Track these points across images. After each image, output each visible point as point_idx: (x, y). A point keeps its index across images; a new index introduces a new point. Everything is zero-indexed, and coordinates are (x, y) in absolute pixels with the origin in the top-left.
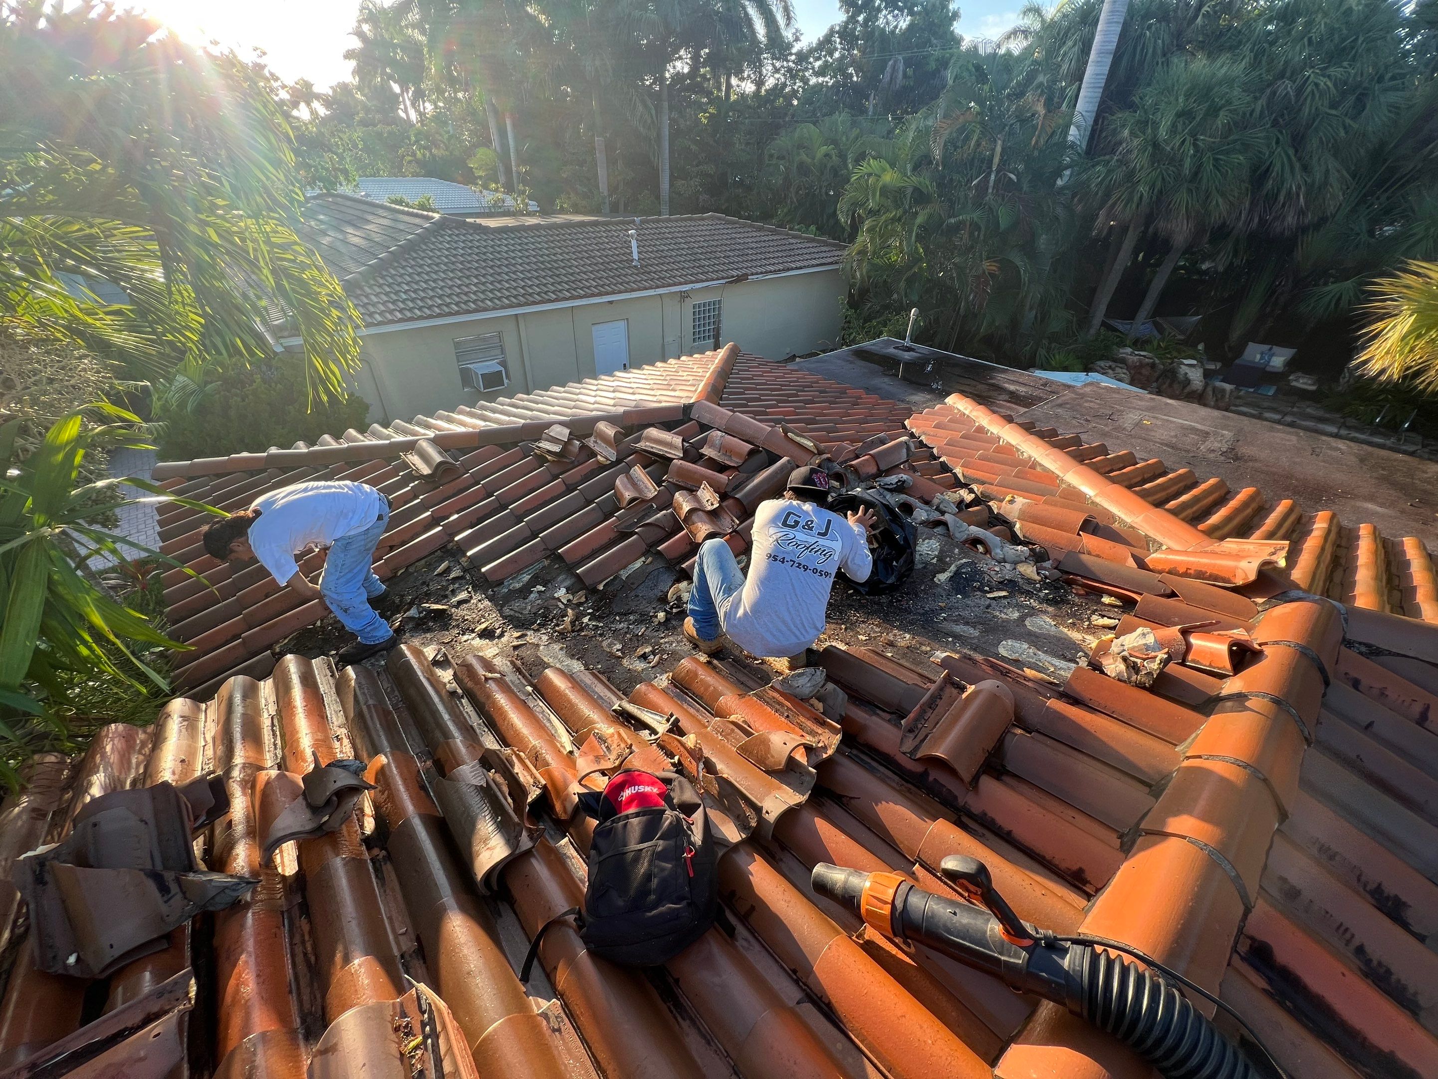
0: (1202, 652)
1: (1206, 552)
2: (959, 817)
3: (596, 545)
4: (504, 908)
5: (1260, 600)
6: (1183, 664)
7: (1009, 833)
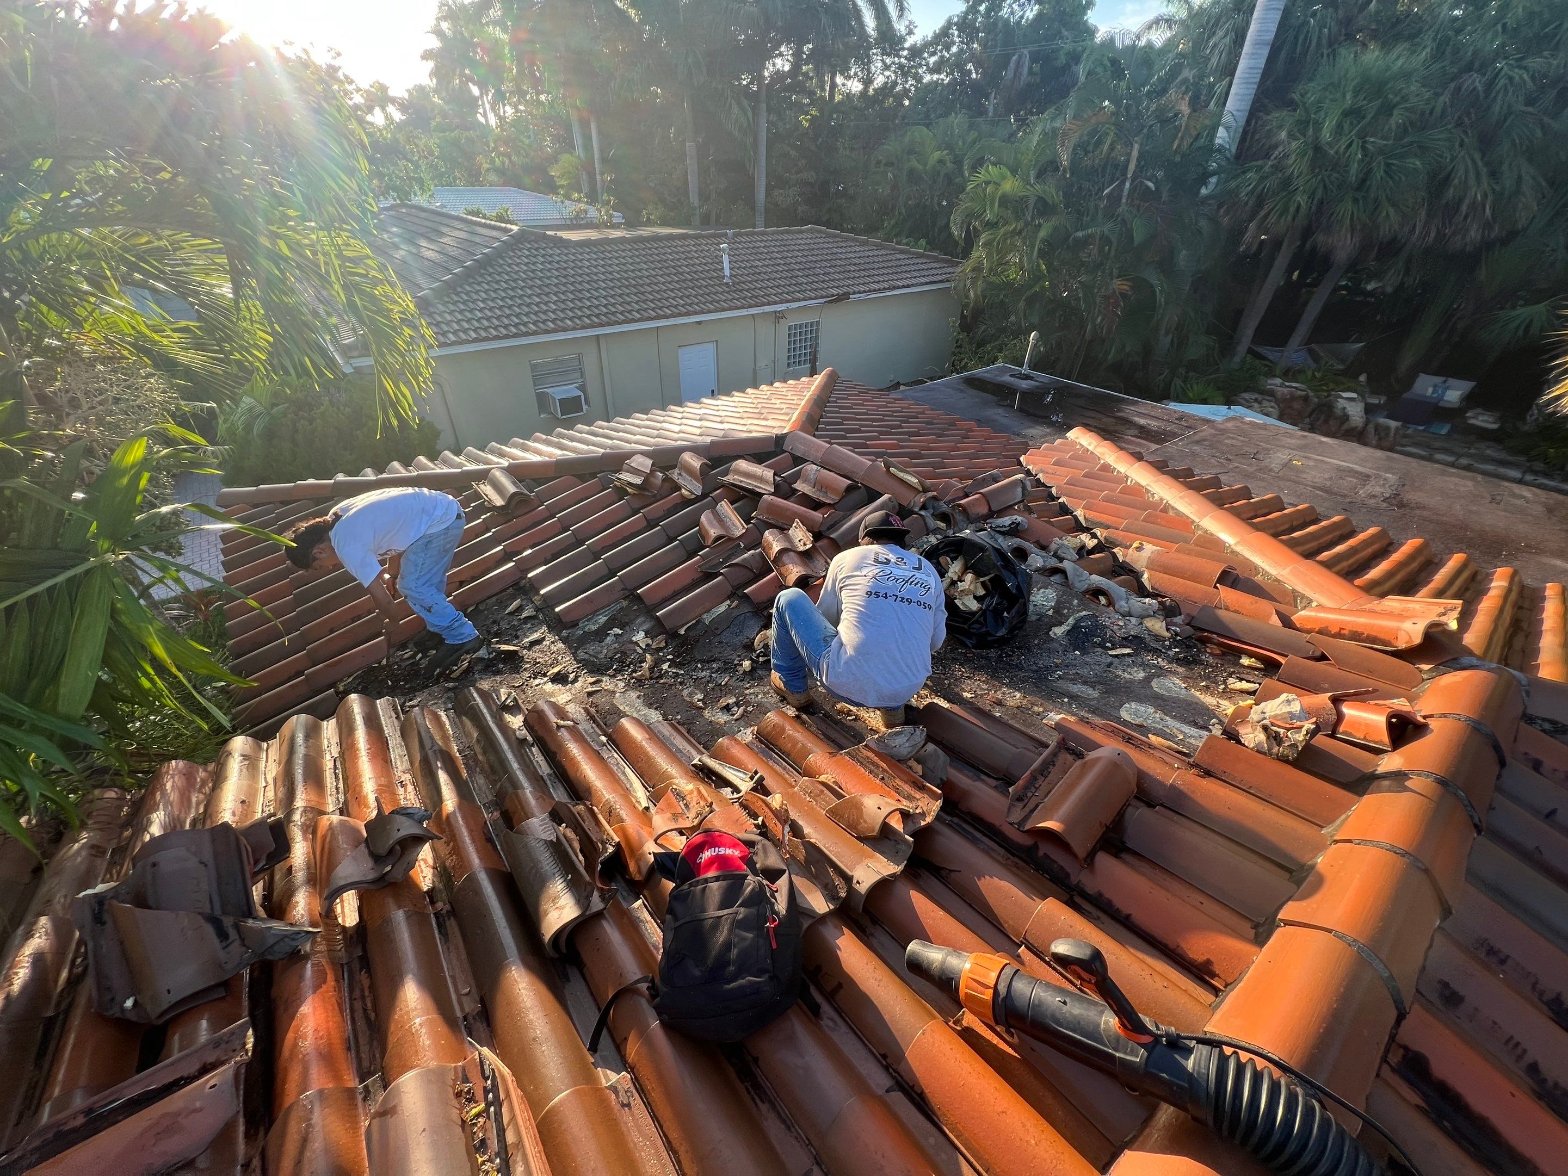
0: (1356, 723)
1: (1363, 611)
2: (1072, 897)
3: (678, 586)
4: (573, 973)
5: (1426, 667)
6: (1333, 736)
7: (1128, 916)
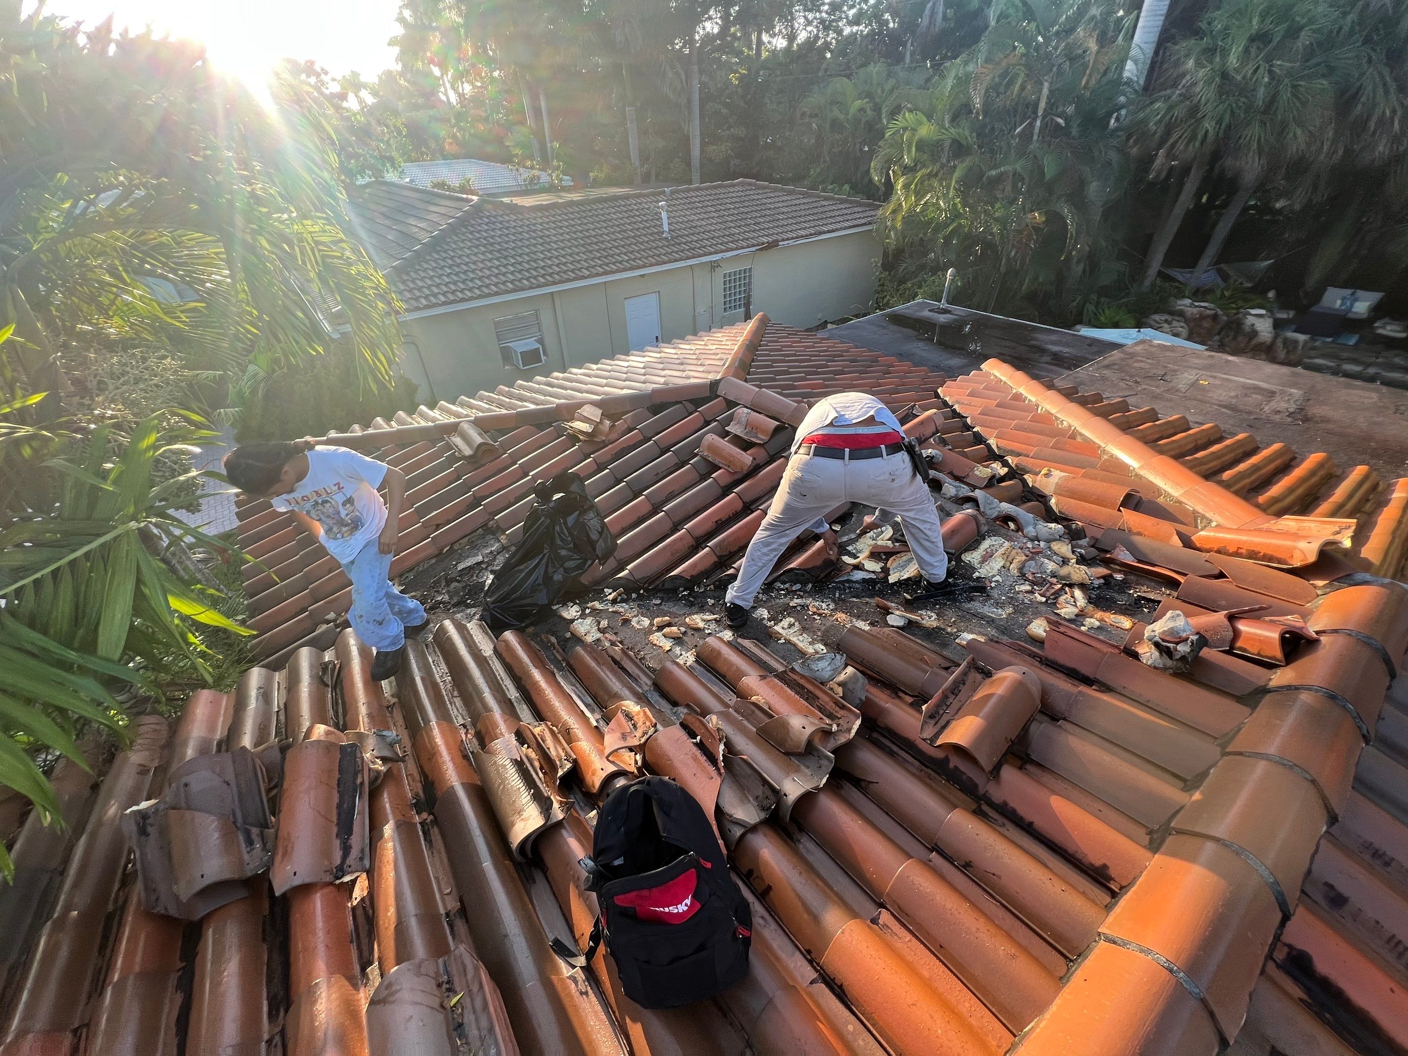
0: (1253, 638)
1: (1260, 530)
2: (979, 806)
4: (539, 877)
5: (1320, 583)
6: (1229, 652)
7: (1031, 824)
